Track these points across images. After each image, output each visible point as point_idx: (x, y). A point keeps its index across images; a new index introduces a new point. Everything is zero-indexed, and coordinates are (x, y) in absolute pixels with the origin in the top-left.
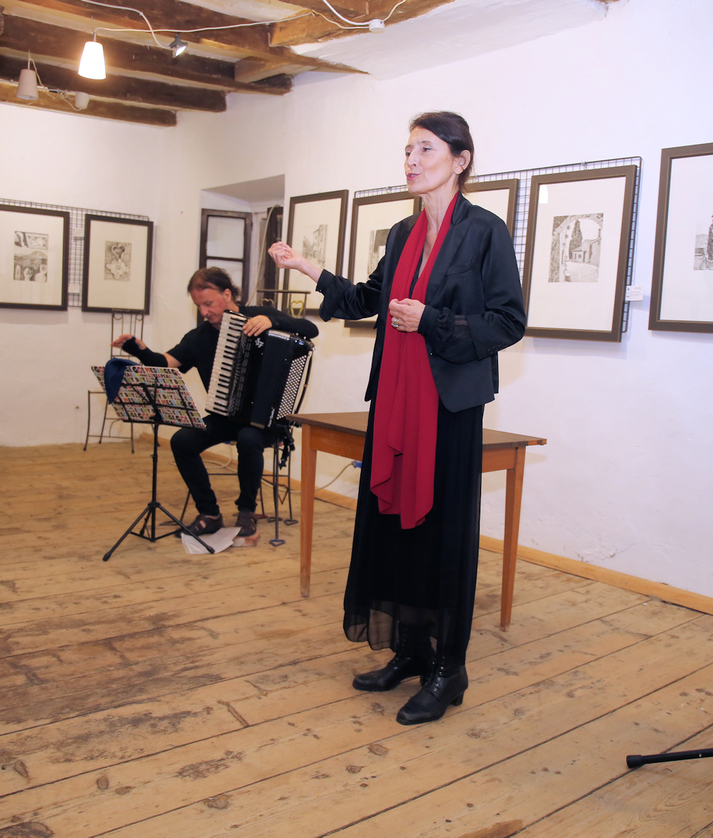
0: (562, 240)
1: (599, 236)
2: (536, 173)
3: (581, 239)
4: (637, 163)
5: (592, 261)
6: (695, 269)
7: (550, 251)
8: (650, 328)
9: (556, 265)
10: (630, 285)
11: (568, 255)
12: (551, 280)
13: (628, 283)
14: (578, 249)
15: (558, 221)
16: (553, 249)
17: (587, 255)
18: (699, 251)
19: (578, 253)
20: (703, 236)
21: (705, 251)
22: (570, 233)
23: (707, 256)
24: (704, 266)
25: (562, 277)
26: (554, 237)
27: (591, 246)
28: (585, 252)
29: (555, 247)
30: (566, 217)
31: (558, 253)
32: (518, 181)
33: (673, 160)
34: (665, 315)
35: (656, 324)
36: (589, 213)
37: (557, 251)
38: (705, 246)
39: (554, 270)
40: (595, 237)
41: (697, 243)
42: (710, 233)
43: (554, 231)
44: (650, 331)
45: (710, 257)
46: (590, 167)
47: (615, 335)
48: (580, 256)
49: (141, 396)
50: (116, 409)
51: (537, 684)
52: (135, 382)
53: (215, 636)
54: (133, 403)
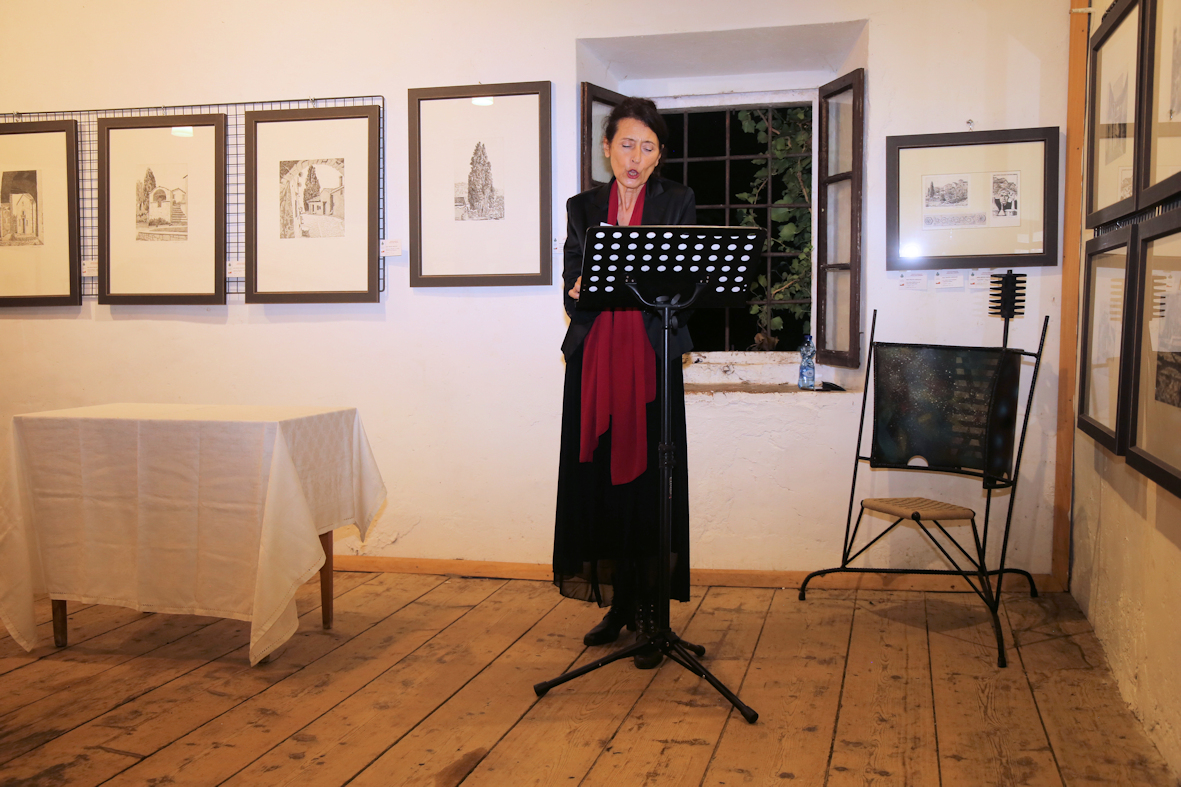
0: (294, 188)
1: (341, 185)
2: (250, 108)
3: (319, 188)
4: (378, 102)
5: (335, 213)
6: (457, 219)
7: (279, 202)
8: (411, 286)
9: (289, 219)
10: (384, 239)
11: (303, 206)
12: (284, 236)
13: (381, 236)
14: (314, 199)
15: (286, 167)
16: (282, 200)
17: (328, 207)
18: (459, 201)
19: (316, 204)
20: (462, 184)
21: (466, 200)
22: (303, 180)
23: (469, 206)
24: (466, 216)
25: (297, 231)
26: (283, 186)
27: (332, 196)
28: (324, 203)
29: (284, 197)
30: (296, 162)
31: (290, 204)
32: (226, 116)
33: (422, 102)
34: (428, 270)
35: (418, 280)
36: (325, 158)
37: (288, 202)
38: (466, 196)
39: (287, 225)
40: (336, 184)
41: (456, 192)
42: (470, 181)
43: (281, 177)
44: (412, 288)
45: (472, 205)
46: (321, 105)
47: (372, 294)
48: (319, 208)
51: (401, 661)
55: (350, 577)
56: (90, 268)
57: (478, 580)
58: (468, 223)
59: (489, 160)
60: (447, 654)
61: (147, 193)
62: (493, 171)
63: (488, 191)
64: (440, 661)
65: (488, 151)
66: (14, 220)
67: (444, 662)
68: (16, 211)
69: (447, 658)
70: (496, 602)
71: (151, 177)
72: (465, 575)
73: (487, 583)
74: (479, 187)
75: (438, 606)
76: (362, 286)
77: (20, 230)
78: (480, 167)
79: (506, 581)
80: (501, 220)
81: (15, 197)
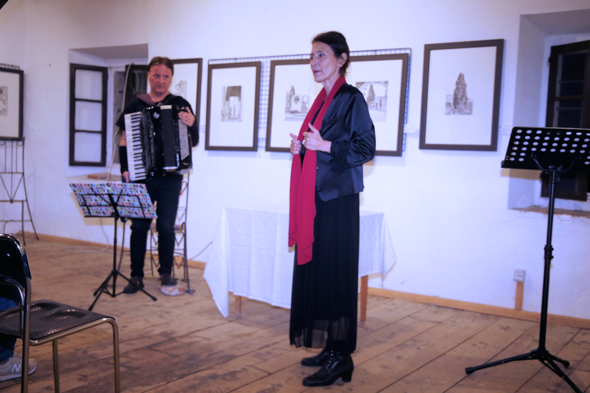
1: (386, 94)
3: (374, 96)
4: (408, 52)
6: (446, 114)
10: (407, 123)
13: (405, 122)
15: (359, 85)
17: (379, 106)
18: (448, 104)
19: (373, 105)
20: (450, 95)
21: (452, 104)
22: (367, 92)
23: (453, 107)
24: (451, 112)
27: (381, 101)
28: (377, 104)
30: (363, 83)
33: (431, 51)
34: (428, 141)
35: (423, 146)
36: (379, 81)
38: (451, 101)
40: (383, 95)
41: (446, 99)
42: (455, 94)
44: (420, 150)
45: (455, 107)
46: (379, 53)
47: (398, 152)
49: (105, 201)
50: (83, 209)
51: (398, 346)
52: (106, 192)
53: (209, 339)
54: (101, 205)
55: (378, 299)
56: (262, 133)
57: (445, 309)
58: (452, 117)
59: (466, 82)
60: (423, 345)
61: (290, 97)
63: (464, 99)
64: (418, 348)
65: (465, 78)
66: (230, 109)
67: (420, 349)
68: (232, 105)
69: (422, 348)
70: (453, 322)
71: (293, 90)
72: (439, 304)
73: (450, 311)
74: (459, 97)
75: (421, 320)
76: (394, 148)
77: (232, 114)
78: (460, 86)
80: (470, 116)
81: (232, 98)
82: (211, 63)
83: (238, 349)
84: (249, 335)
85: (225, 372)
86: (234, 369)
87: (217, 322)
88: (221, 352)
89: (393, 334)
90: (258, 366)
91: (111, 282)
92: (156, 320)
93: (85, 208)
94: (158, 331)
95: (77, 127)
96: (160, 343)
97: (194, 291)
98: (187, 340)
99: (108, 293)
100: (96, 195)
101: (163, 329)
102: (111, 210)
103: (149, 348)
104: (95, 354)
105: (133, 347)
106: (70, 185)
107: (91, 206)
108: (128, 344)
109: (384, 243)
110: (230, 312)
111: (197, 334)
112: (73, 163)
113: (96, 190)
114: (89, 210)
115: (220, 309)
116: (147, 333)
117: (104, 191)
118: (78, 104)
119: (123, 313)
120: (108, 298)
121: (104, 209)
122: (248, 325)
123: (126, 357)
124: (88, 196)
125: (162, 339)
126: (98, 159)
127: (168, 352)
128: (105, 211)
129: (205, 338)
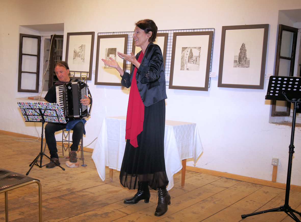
0: (185, 56)
1: (199, 55)
2: (175, 31)
3: (193, 55)
4: (213, 30)
5: (197, 63)
6: (234, 67)
7: (181, 60)
8: (218, 87)
9: (183, 64)
10: (211, 72)
11: (188, 61)
12: (181, 69)
13: (210, 71)
14: (191, 59)
15: (184, 49)
16: (182, 59)
17: (195, 61)
18: (235, 61)
20: (237, 56)
21: (238, 61)
22: (188, 53)
23: (238, 63)
24: (237, 66)
25: (185, 68)
26: (182, 55)
27: (196, 58)
28: (194, 60)
29: (183, 58)
30: (187, 48)
31: (184, 60)
32: (168, 34)
33: (226, 30)
34: (223, 82)
35: (220, 85)
36: (195, 47)
37: (183, 59)
38: (237, 60)
39: (182, 66)
40: (198, 55)
41: (234, 58)
42: (239, 55)
43: (182, 52)
45: (239, 63)
46: (196, 31)
47: (206, 89)
48: (192, 62)
49: (37, 113)
50: (25, 117)
51: (203, 201)
52: (38, 108)
53: (93, 193)
54: (35, 115)
55: (192, 173)
57: (231, 180)
58: (238, 68)
59: (246, 49)
60: (217, 201)
62: (247, 52)
63: (245, 58)
64: (214, 203)
65: (246, 46)
67: (215, 203)
69: (216, 202)
70: (235, 187)
72: (227, 177)
73: (234, 181)
74: (242, 57)
75: (217, 186)
76: (203, 86)
78: (243, 51)
79: (240, 181)
80: (248, 68)
81: (111, 55)
82: (99, 35)
83: (110, 200)
84: (117, 191)
85: (102, 213)
86: (107, 211)
87: (99, 184)
88: (100, 201)
89: (200, 194)
90: (121, 210)
91: (39, 159)
92: (64, 181)
93: (26, 116)
94: (65, 188)
95: (23, 70)
96: (66, 195)
97: (86, 165)
98: (81, 194)
99: (38, 165)
100: (32, 109)
101: (68, 187)
102: (40, 118)
103: (60, 197)
104: (29, 200)
105: (51, 197)
106: (18, 104)
107: (29, 115)
108: (47, 195)
109: (196, 141)
110: (106, 178)
111: (87, 190)
112: (20, 90)
113: (32, 106)
114: (28, 117)
115: (100, 176)
116: (58, 189)
117: (37, 107)
118: (23, 56)
119: (46, 177)
120: (38, 168)
121: (36, 117)
122: (116, 186)
123: (46, 202)
124: (28, 110)
125: (67, 192)
126: (34, 88)
127: (70, 200)
128: (37, 118)
129: (92, 193)
